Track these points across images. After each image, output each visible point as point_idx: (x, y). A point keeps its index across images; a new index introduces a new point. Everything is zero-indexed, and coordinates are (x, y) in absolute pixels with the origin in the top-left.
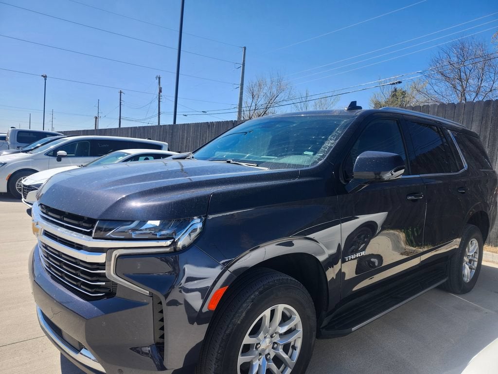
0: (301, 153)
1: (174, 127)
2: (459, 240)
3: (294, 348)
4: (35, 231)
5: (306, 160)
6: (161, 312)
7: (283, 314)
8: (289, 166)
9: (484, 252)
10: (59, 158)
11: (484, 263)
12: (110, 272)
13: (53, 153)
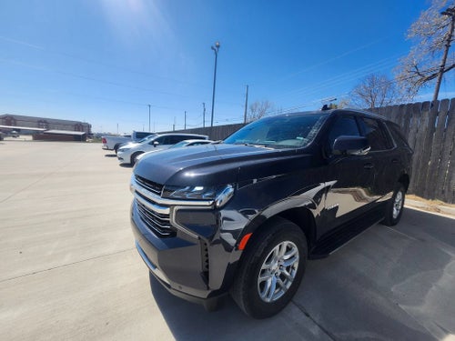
0: (295, 138)
1: (212, 128)
2: (392, 193)
3: (293, 268)
4: (131, 189)
5: (298, 143)
6: (206, 250)
7: (287, 247)
8: (287, 147)
9: (406, 200)
10: (155, 146)
11: (405, 206)
12: (173, 220)
13: (152, 143)
